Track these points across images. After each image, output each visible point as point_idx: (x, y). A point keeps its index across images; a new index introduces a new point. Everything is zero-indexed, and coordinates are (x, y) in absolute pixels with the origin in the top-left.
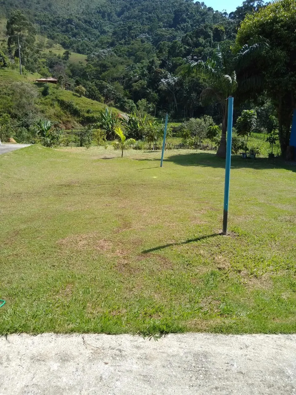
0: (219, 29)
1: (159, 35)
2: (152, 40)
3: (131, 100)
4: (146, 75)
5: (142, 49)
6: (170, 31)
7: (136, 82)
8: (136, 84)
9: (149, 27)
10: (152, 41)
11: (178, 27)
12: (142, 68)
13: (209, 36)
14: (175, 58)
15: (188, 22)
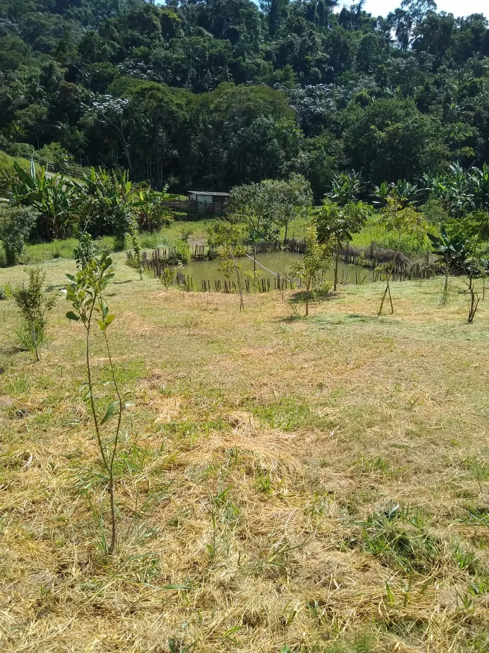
0: (170, 16)
1: (36, 23)
2: (20, 33)
3: (28, 145)
4: (40, 95)
5: (9, 46)
6: (54, 18)
7: (22, 107)
8: (23, 111)
9: (10, 8)
10: (22, 34)
11: (69, 14)
12: (30, 80)
13: (155, 27)
14: (96, 63)
15: (86, 6)
